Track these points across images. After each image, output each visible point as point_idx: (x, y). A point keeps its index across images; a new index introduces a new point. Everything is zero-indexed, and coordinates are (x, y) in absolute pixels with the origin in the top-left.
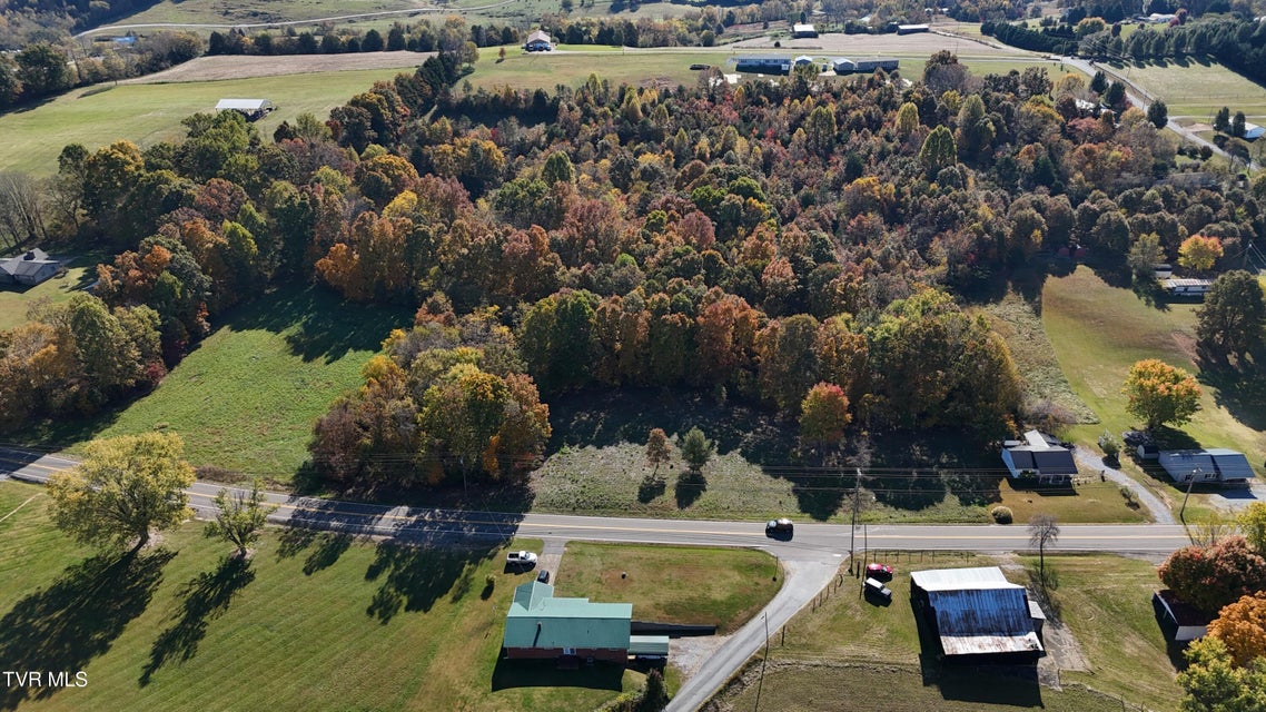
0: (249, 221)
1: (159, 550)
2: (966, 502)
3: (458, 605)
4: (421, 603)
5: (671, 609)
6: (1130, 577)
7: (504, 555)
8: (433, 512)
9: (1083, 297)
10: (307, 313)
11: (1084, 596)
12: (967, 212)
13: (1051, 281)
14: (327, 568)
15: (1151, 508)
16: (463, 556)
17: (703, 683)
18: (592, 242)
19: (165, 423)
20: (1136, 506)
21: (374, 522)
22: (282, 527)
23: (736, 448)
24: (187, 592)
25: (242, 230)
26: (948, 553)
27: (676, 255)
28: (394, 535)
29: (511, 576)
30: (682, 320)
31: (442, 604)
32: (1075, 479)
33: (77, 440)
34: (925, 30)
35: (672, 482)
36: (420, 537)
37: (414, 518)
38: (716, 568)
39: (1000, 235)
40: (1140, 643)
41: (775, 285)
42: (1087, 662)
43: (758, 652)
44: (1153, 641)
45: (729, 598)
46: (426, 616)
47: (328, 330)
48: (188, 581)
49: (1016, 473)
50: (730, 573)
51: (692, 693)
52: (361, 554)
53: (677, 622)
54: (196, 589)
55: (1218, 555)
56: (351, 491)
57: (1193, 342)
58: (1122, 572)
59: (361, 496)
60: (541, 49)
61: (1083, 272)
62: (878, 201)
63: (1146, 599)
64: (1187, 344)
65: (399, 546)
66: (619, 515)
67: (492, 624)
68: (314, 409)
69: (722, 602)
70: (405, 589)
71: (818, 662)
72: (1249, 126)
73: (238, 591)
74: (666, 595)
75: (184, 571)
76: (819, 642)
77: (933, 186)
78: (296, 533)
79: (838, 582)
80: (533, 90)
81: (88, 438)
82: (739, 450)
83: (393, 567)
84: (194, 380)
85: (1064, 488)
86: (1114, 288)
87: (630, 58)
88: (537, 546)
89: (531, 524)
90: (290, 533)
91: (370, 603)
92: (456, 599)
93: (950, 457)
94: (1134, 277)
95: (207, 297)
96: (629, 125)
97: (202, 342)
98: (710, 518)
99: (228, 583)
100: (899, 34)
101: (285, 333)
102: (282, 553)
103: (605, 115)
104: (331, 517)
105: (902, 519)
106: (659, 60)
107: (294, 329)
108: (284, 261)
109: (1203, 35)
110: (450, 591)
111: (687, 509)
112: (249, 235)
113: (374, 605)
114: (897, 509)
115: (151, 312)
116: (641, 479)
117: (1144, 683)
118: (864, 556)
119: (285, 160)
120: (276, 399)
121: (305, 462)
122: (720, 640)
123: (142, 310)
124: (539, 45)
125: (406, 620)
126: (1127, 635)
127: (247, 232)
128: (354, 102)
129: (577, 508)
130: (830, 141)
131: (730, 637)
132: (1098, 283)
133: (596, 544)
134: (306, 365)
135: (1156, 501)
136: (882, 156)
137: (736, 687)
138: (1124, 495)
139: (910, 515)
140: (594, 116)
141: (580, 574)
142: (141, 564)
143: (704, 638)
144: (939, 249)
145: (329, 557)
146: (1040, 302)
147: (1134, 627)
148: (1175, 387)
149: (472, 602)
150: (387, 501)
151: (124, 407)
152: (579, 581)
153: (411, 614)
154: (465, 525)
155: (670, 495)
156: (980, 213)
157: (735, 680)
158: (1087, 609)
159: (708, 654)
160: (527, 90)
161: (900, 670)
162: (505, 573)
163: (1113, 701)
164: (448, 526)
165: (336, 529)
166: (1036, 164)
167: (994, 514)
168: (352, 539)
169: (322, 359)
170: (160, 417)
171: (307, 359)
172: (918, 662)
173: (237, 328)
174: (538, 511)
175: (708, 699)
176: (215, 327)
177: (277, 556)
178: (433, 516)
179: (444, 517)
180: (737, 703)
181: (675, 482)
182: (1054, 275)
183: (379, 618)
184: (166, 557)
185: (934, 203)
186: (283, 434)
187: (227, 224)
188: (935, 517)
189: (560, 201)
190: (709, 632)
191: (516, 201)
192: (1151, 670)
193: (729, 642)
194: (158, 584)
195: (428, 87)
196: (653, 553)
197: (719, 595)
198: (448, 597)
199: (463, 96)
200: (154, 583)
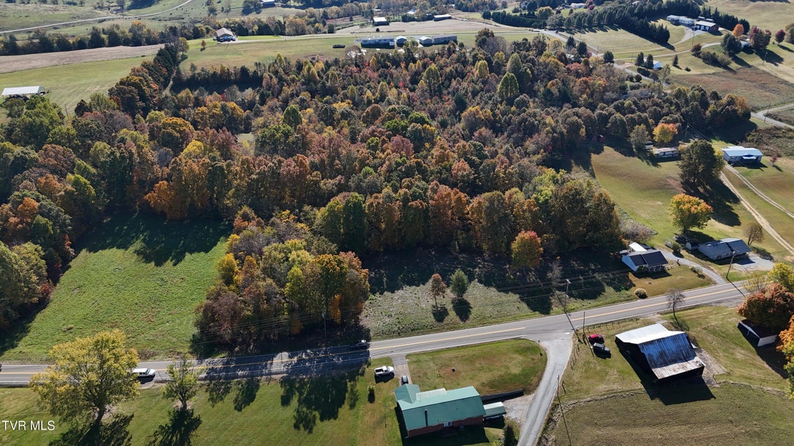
0: (84, 172)
1: (117, 417)
2: (618, 289)
3: (355, 410)
4: (330, 413)
5: (492, 384)
6: (720, 316)
7: (370, 371)
8: (306, 352)
9: (614, 164)
10: (142, 232)
11: (704, 331)
12: (539, 122)
13: (594, 157)
14: (251, 404)
15: (710, 276)
16: (343, 378)
17: (532, 426)
18: (337, 162)
19: (70, 326)
20: (702, 276)
21: (268, 366)
22: (203, 382)
23: (474, 279)
24: (155, 441)
25: (83, 180)
26: (625, 320)
27: (398, 164)
28: (287, 372)
29: (382, 384)
30: (421, 204)
31: (344, 411)
32: (666, 266)
33: (5, 349)
34: (450, 18)
35: (449, 307)
36: (306, 371)
37: (295, 359)
38: (505, 354)
39: (561, 133)
40: (742, 351)
41: (463, 176)
42: (723, 368)
43: (555, 400)
44: (747, 349)
45: (523, 370)
46: (337, 422)
47: (162, 242)
48: (152, 433)
49: (635, 268)
50: (515, 356)
51: (529, 434)
52: (270, 391)
53: (499, 392)
54: (160, 438)
55: (773, 296)
56: (237, 349)
57: (679, 182)
58: (716, 314)
59: (247, 351)
60: (229, 40)
61: (608, 150)
62: (483, 120)
63: (734, 327)
64: (676, 184)
65: (295, 379)
66: (428, 333)
67: (385, 417)
68: (179, 298)
69: (519, 374)
70: (313, 407)
71: (589, 399)
72: (655, 62)
73: (193, 433)
74: (485, 377)
75: (144, 427)
76: (585, 387)
77: (513, 108)
78: (217, 385)
79: (577, 350)
80: (239, 67)
81: (13, 346)
82: (476, 280)
83: (297, 394)
84: (76, 291)
85: (663, 273)
86: (627, 157)
87: (291, 43)
88: (388, 361)
89: (377, 349)
90: (212, 385)
91: (294, 421)
92: (352, 406)
93: (595, 265)
94: (634, 150)
95: (69, 230)
96: (314, 85)
97: (71, 264)
98: (484, 324)
99: (183, 429)
100: (435, 20)
101: (132, 249)
102: (212, 399)
103: (293, 80)
104: (235, 368)
105: (590, 305)
106: (311, 43)
107: (138, 245)
108: (112, 198)
109: (611, 13)
110: (346, 402)
111: (467, 322)
112: (88, 182)
113: (297, 422)
114: (583, 299)
115: (36, 246)
116: (430, 308)
117: (754, 373)
118: (582, 331)
119: (95, 127)
120: (148, 295)
121: (193, 335)
122: (530, 397)
123: (29, 246)
124: (226, 38)
125: (325, 427)
126: (734, 349)
127: (86, 181)
128: (122, 83)
129: (401, 333)
130: (439, 87)
131: (533, 395)
132: (618, 155)
133: (424, 353)
134: (159, 268)
135: (711, 272)
136: (475, 94)
137: (551, 425)
138: (695, 271)
139: (593, 302)
140: (285, 81)
141: (426, 374)
142: (108, 429)
143: (518, 399)
144: (530, 145)
145: (248, 395)
146: (593, 170)
147: (736, 344)
148: (699, 208)
149: (363, 406)
150: (269, 350)
151: (31, 319)
152: (428, 378)
153: (326, 422)
154: (333, 357)
155: (452, 314)
156: (547, 122)
157: (550, 420)
158: (709, 338)
159: (526, 408)
160: (235, 68)
161: (634, 394)
162: (377, 383)
163: (745, 386)
164: (321, 360)
165: (244, 376)
166: (559, 91)
167: (637, 294)
168: (258, 381)
169: (169, 263)
170: (64, 322)
171: (159, 264)
172: (643, 387)
173: (94, 249)
174: (375, 339)
175: (539, 435)
176: (77, 252)
177: (211, 403)
178: (307, 355)
179: (315, 354)
180: (556, 434)
181: (451, 306)
182: (594, 153)
183: (305, 430)
184: (127, 420)
185: (516, 119)
186: (165, 318)
187: (70, 176)
188: (607, 301)
189: (304, 137)
190: (520, 394)
191: (277, 140)
192: (754, 365)
193: (534, 398)
194: (129, 440)
195: (165, 70)
196: (462, 353)
197: (516, 371)
198: (346, 406)
199: (190, 74)
200: (126, 440)
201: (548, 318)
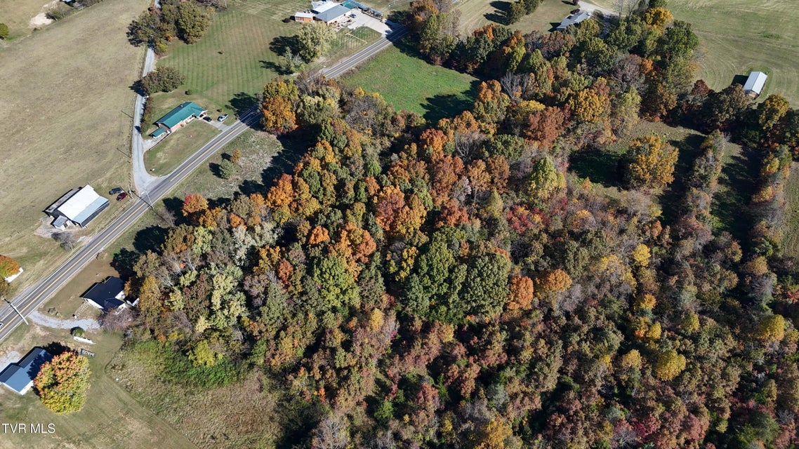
20: (51, 311)
38: (171, 159)
42: (36, 233)
45: (155, 157)
50: (165, 161)
69: (156, 154)
74: (172, 143)
79: (132, 185)
111: (208, 165)
131: (144, 152)
133: (214, 137)
141: (203, 128)
152: (200, 127)
155: (220, 163)
174: (247, 129)
201: (162, 197)
